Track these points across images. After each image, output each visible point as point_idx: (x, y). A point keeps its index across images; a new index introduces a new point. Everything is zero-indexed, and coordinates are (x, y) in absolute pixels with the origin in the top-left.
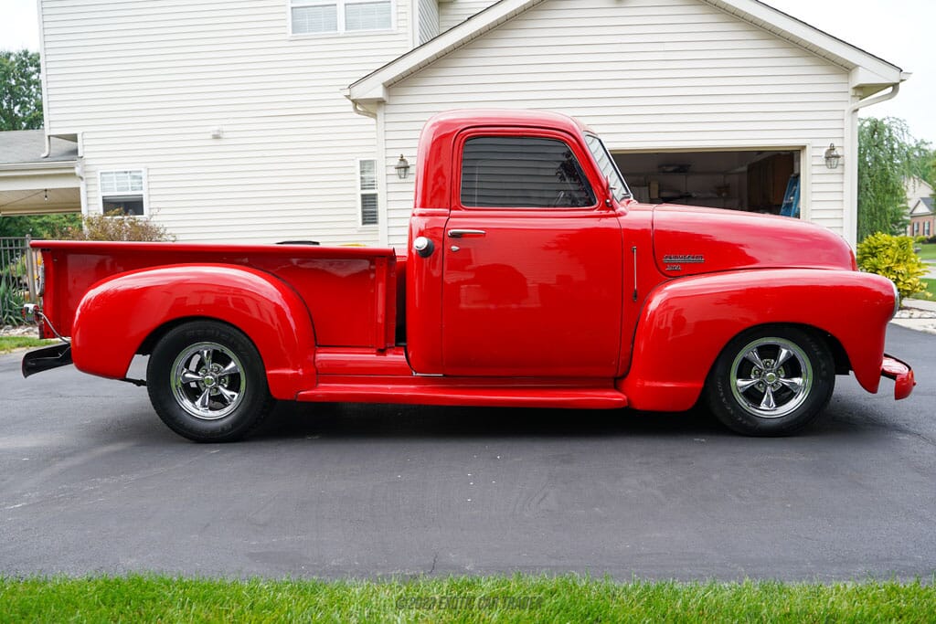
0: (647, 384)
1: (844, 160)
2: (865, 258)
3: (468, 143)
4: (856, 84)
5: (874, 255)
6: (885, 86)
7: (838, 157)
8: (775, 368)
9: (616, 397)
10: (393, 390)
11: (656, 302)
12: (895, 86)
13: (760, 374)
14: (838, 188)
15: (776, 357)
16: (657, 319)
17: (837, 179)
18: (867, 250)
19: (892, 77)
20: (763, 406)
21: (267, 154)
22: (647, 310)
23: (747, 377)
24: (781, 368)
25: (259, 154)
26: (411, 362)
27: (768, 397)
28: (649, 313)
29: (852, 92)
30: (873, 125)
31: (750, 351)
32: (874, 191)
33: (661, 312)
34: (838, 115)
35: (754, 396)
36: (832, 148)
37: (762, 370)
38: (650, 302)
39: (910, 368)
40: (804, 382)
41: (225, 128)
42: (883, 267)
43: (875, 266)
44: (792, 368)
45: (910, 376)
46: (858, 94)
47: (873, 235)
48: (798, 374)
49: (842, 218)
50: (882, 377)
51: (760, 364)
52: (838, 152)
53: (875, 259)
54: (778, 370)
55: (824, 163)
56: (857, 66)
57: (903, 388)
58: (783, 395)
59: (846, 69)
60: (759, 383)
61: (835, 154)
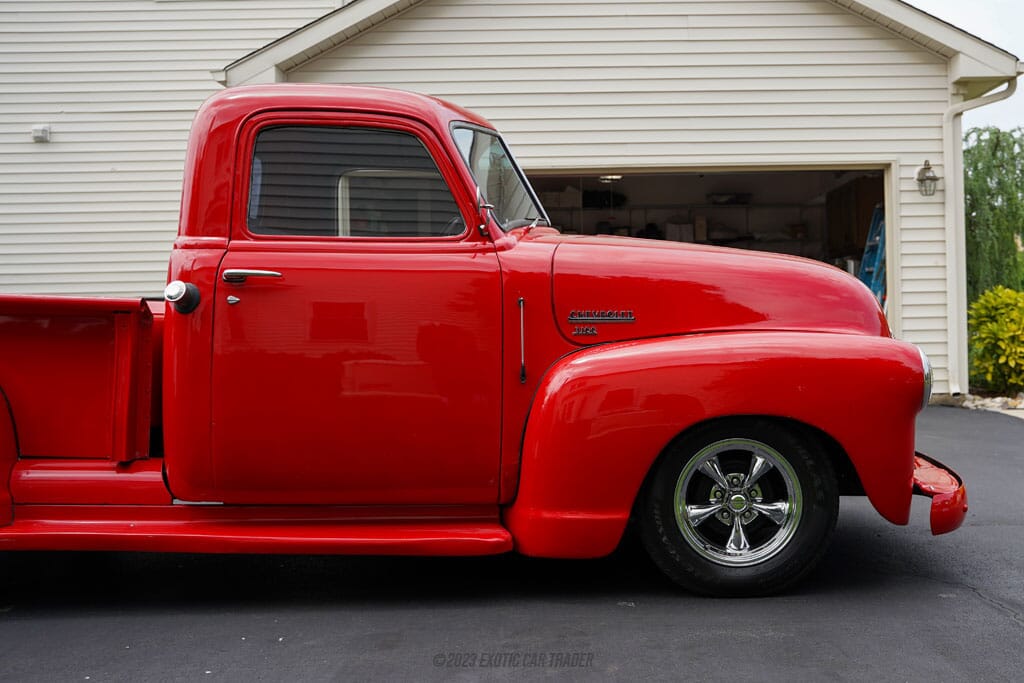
0: (546, 515)
1: (944, 185)
2: (981, 323)
3: (264, 137)
4: (956, 77)
5: (993, 319)
6: (999, 81)
7: (934, 179)
8: (747, 485)
9: (492, 536)
10: (136, 529)
11: (557, 382)
12: (1011, 81)
13: (723, 497)
14: (937, 223)
15: (746, 468)
16: (559, 408)
17: (936, 210)
18: (983, 312)
19: (1006, 68)
20: (731, 547)
21: (119, 168)
22: (544, 394)
23: (703, 502)
24: (757, 487)
25: (108, 168)
26: (170, 482)
27: (738, 533)
28: (547, 398)
29: (952, 89)
30: (994, 137)
31: (705, 460)
32: (998, 229)
33: (566, 398)
34: (934, 122)
35: (715, 532)
36: (927, 167)
37: (725, 490)
38: (547, 383)
39: (960, 483)
40: (790, 508)
41: (55, 128)
42: (1007, 335)
43: (994, 334)
44: (772, 485)
45: (959, 496)
46: (961, 92)
47: (992, 291)
48: (783, 496)
49: (945, 267)
50: (914, 497)
51: (723, 481)
52: (936, 172)
53: (995, 324)
54: (750, 490)
55: (917, 188)
56: (956, 53)
57: (947, 516)
58: (760, 531)
59: (943, 57)
60: (722, 511)
61: (931, 174)
